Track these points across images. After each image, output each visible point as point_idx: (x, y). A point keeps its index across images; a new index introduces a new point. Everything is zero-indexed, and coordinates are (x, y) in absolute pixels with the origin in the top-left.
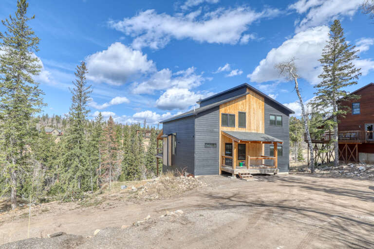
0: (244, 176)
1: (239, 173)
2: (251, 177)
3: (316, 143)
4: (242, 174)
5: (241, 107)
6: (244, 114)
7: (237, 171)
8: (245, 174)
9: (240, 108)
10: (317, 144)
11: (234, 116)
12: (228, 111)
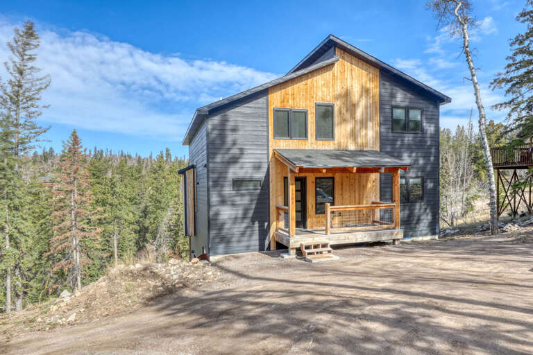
0: (312, 250)
1: (301, 245)
2: (329, 252)
3: (515, 168)
4: (307, 248)
5: (322, 92)
6: (330, 108)
7: (297, 239)
8: (316, 247)
9: (320, 94)
10: (518, 171)
11: (305, 113)
12: (290, 102)
